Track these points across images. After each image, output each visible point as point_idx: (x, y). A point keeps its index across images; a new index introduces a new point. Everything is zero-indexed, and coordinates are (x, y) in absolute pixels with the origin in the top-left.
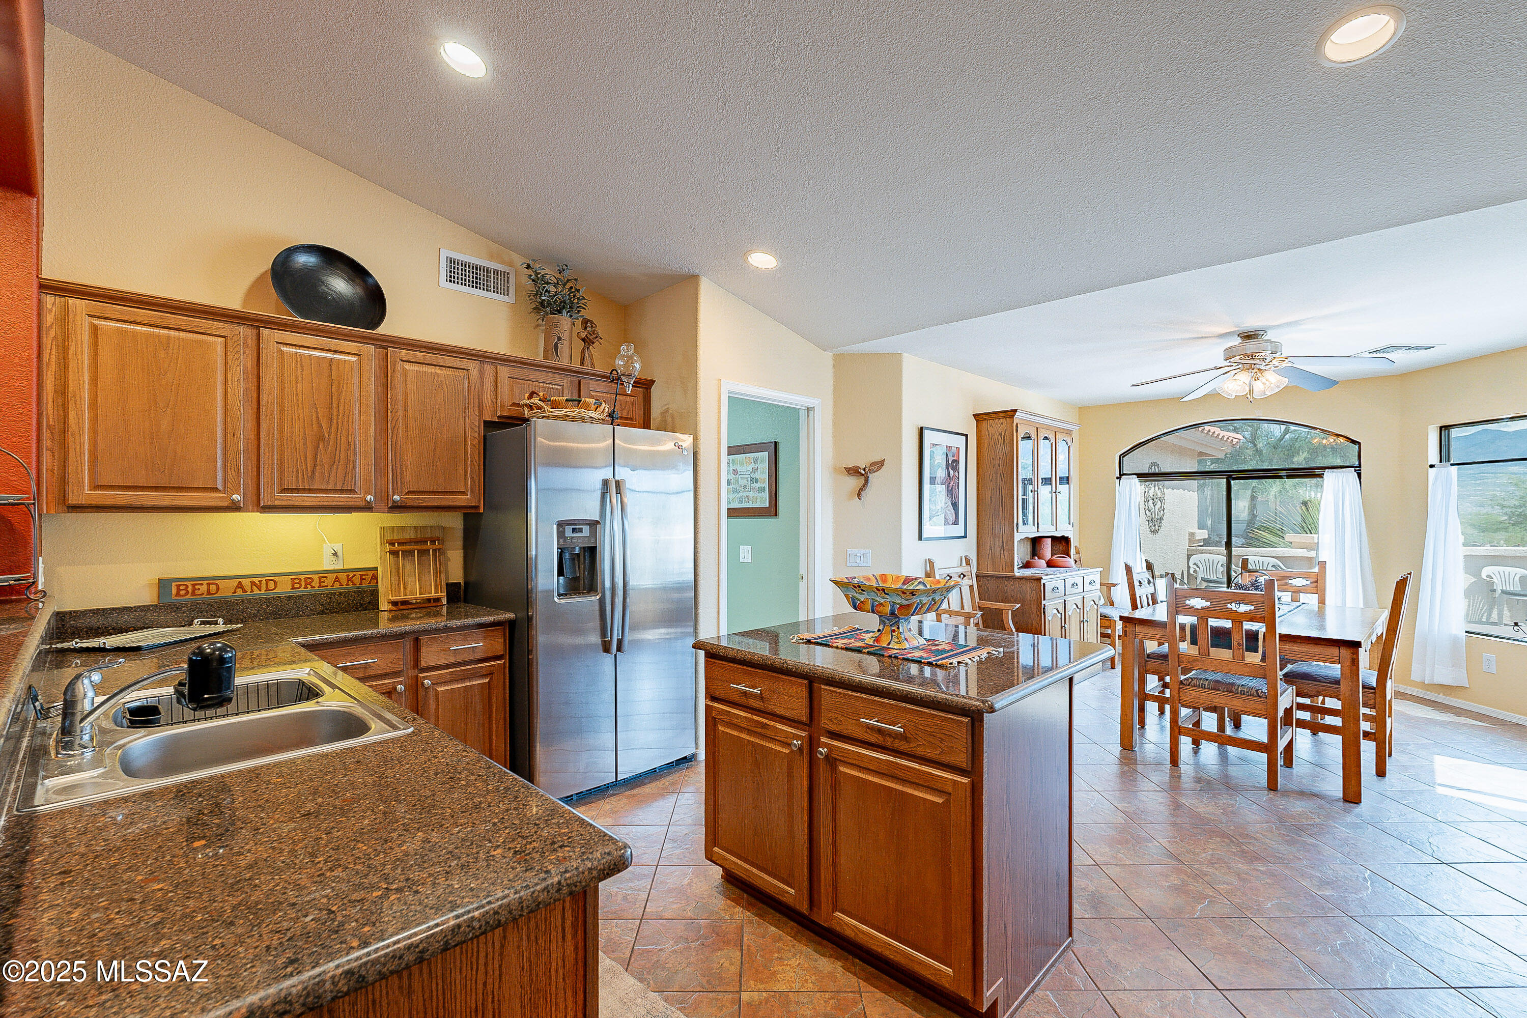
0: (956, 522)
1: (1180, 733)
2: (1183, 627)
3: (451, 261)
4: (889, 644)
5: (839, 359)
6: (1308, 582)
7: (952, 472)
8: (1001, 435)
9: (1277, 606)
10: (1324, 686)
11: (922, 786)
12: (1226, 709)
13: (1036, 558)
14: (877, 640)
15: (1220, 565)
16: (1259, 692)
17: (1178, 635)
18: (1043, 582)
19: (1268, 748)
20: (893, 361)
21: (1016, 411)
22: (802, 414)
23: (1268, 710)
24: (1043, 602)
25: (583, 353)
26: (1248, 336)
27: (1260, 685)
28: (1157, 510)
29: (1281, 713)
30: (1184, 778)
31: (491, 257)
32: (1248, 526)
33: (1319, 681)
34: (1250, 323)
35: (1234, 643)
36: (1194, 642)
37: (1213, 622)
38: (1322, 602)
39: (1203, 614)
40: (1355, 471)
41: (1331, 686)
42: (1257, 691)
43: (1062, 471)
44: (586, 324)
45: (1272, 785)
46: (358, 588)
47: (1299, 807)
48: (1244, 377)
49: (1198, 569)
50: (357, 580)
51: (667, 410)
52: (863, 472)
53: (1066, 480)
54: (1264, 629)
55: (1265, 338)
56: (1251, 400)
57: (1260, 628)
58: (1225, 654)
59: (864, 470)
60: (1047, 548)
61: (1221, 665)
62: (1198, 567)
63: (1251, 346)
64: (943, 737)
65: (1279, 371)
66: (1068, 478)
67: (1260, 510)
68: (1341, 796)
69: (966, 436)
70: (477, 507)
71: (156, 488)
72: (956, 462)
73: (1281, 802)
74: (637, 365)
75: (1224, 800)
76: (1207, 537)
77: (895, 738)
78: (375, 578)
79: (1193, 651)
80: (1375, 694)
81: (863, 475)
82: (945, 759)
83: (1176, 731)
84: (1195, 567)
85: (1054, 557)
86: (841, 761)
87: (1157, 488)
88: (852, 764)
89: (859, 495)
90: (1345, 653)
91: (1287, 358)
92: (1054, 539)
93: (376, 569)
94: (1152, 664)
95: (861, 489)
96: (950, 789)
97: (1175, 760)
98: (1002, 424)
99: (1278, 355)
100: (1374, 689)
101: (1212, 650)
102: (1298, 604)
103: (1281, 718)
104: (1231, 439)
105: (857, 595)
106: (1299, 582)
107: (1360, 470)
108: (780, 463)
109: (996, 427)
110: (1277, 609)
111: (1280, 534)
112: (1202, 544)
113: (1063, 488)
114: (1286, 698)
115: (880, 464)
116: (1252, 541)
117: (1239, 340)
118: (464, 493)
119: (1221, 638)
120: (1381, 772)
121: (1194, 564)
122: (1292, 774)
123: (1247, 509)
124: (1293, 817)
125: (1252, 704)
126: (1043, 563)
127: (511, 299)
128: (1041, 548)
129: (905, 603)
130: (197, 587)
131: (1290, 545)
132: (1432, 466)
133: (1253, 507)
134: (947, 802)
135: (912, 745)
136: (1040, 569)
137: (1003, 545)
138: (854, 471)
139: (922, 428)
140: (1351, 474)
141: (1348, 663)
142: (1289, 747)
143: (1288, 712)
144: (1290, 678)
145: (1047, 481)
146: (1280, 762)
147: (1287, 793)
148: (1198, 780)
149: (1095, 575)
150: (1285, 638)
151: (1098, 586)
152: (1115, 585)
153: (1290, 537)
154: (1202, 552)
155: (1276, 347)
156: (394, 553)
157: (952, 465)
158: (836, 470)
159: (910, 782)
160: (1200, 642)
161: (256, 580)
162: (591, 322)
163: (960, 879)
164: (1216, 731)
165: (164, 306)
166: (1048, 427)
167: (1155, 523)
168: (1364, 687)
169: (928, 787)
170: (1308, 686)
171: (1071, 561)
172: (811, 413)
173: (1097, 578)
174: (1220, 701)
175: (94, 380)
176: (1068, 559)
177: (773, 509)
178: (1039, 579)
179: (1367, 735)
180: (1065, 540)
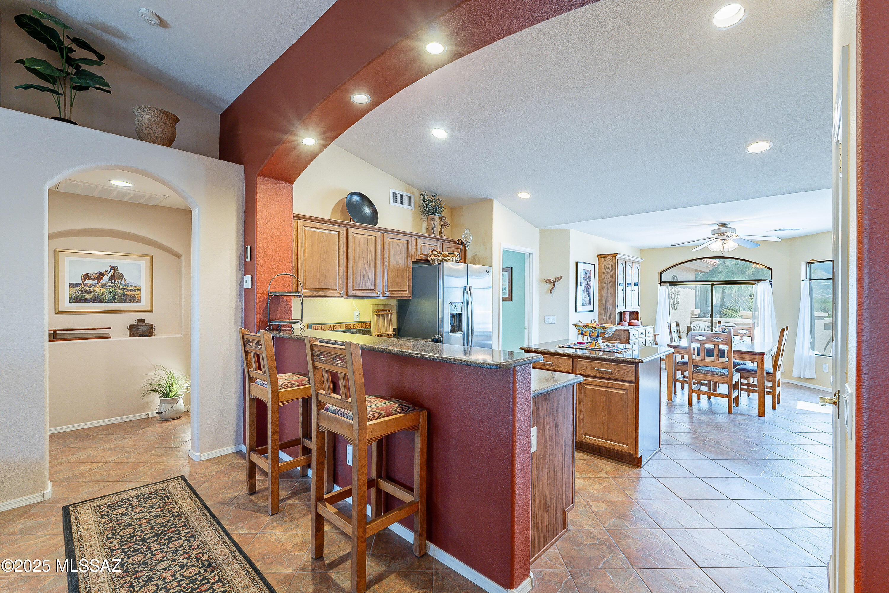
0: (590, 304)
1: (692, 392)
2: (694, 349)
3: (394, 193)
4: (595, 347)
5: (542, 231)
6: (747, 332)
7: (588, 281)
8: (610, 264)
9: (732, 341)
10: (752, 373)
11: (617, 388)
12: (711, 381)
13: (623, 321)
14: (590, 346)
15: (707, 326)
16: (725, 374)
17: (692, 351)
18: (629, 331)
19: (728, 396)
20: (567, 232)
21: (617, 254)
22: (526, 257)
23: (729, 381)
24: (629, 341)
25: (441, 230)
26: (722, 225)
27: (725, 371)
28: (676, 299)
29: (734, 383)
30: (694, 410)
31: (407, 191)
32: (720, 307)
33: (750, 371)
34: (723, 220)
35: (715, 354)
36: (699, 354)
37: (707, 346)
38: (753, 340)
39: (703, 343)
40: (770, 282)
41: (753, 373)
42: (724, 374)
43: (636, 280)
44: (442, 218)
45: (730, 411)
46: (365, 329)
47: (740, 418)
48: (720, 243)
49: (695, 329)
50: (364, 326)
51: (476, 255)
52: (553, 282)
53: (637, 284)
54: (727, 349)
55: (729, 226)
56: (723, 252)
57: (725, 348)
58: (711, 359)
59: (553, 281)
60: (628, 315)
61: (710, 364)
62: (695, 328)
63: (723, 230)
64: (625, 372)
65: (734, 240)
66: (638, 283)
67: (727, 299)
68: (757, 415)
69: (594, 265)
70: (409, 297)
71: (320, 289)
72: (590, 277)
73: (732, 416)
74: (471, 238)
75: (711, 416)
76: (700, 313)
77: (607, 374)
78: (370, 325)
79: (698, 358)
80: (772, 376)
81: (552, 283)
82: (626, 379)
83: (691, 391)
84: (694, 328)
85: (631, 321)
86: (586, 384)
87: (676, 288)
88: (590, 385)
89: (550, 292)
90: (759, 357)
91: (738, 235)
92: (631, 313)
93: (370, 322)
94: (679, 367)
95: (551, 289)
96: (628, 388)
97: (690, 404)
98: (610, 259)
99: (734, 234)
100: (772, 374)
101: (706, 358)
102: (743, 341)
103: (734, 385)
104: (712, 263)
105: (584, 330)
106: (744, 332)
107: (772, 282)
108: (514, 277)
109: (607, 261)
110: (732, 342)
111: (737, 312)
112: (697, 316)
113: (636, 288)
114: (736, 377)
115: (560, 278)
116: (723, 315)
117: (718, 227)
118: (406, 291)
119: (710, 353)
120: (774, 408)
121: (694, 326)
122: (738, 409)
123: (720, 298)
124: (738, 421)
125: (722, 379)
126: (626, 323)
127: (413, 208)
128: (624, 316)
129: (603, 332)
130: (319, 327)
131: (741, 317)
132: (803, 280)
133: (723, 298)
134: (627, 392)
135: (614, 376)
136: (625, 326)
137: (610, 315)
138: (549, 281)
139: (577, 262)
140: (768, 283)
141: (760, 361)
142: (737, 398)
143: (737, 383)
144: (738, 370)
145: (629, 284)
146: (733, 405)
147: (736, 414)
148: (700, 410)
149: (650, 329)
150: (735, 352)
151: (652, 335)
152: (658, 335)
153: (741, 313)
154: (697, 321)
155: (733, 230)
156: (378, 315)
157: (588, 278)
158: (541, 281)
159: (613, 388)
160: (701, 354)
161: (335, 325)
162: (444, 217)
163: (631, 415)
164: (707, 391)
165: (323, 221)
166: (630, 261)
167: (675, 306)
168: (767, 373)
169: (620, 389)
170: (745, 374)
171: (639, 322)
172: (531, 255)
173: (651, 330)
174: (709, 378)
175: (305, 249)
176: (638, 322)
177: (510, 298)
178: (628, 330)
179: (768, 393)
180: (637, 313)
